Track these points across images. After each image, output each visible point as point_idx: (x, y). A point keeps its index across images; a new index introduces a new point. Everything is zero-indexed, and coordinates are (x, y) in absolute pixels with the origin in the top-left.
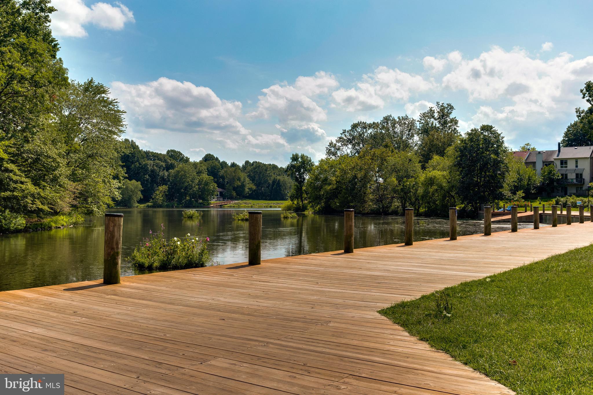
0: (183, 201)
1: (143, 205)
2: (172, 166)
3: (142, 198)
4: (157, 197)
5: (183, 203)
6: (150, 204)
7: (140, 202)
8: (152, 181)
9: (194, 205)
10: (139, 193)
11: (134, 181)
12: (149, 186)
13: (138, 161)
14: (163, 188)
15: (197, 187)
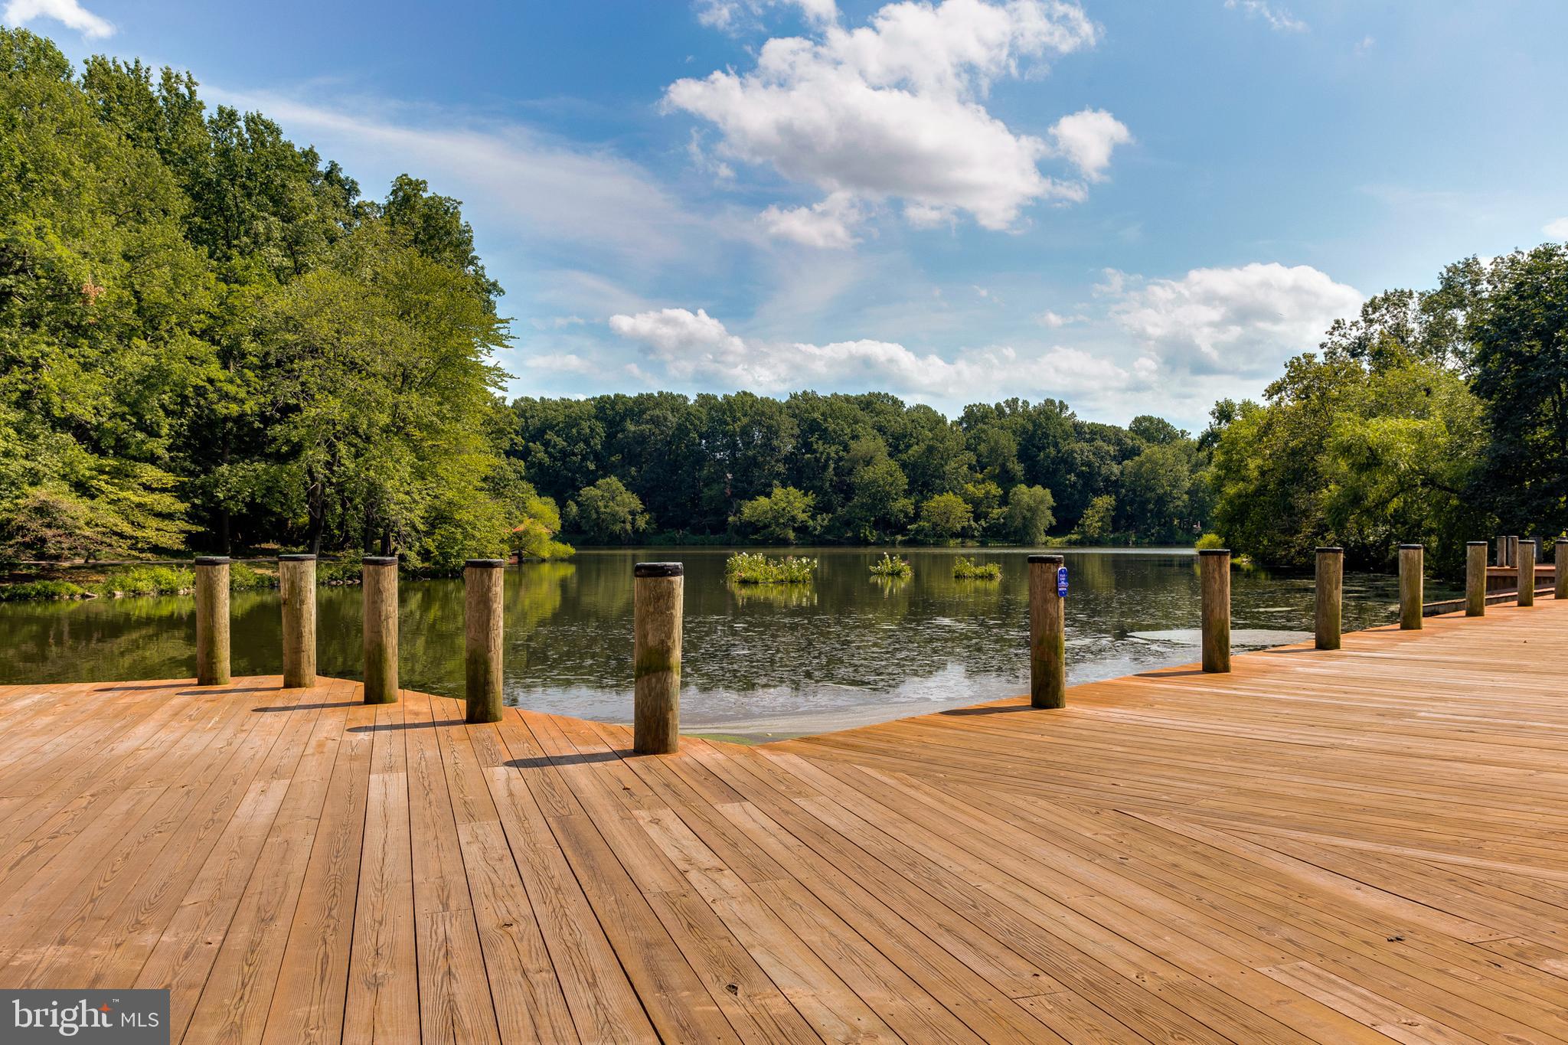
0: (1153, 531)
1: (1058, 540)
2: (1135, 452)
3: (1054, 523)
4: (1088, 522)
5: (1153, 535)
6: (1074, 537)
7: (1052, 531)
8: (1085, 485)
9: (1178, 538)
10: (1049, 513)
11: (1038, 489)
12: (1077, 497)
13: (1056, 445)
14: (1103, 502)
15: (1186, 497)
